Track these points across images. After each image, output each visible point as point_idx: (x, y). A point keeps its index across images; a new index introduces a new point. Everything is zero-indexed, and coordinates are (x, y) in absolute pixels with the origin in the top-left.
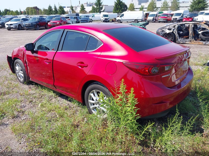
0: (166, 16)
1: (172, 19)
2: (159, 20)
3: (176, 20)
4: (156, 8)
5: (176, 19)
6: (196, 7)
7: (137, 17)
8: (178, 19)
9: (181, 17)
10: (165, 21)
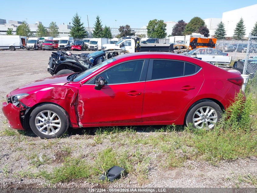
0: (51, 43)
1: (59, 46)
2: (44, 48)
3: (63, 48)
4: (30, 32)
5: (64, 46)
6: (77, 34)
7: (13, 43)
8: (65, 46)
9: (68, 44)
10: (51, 48)
